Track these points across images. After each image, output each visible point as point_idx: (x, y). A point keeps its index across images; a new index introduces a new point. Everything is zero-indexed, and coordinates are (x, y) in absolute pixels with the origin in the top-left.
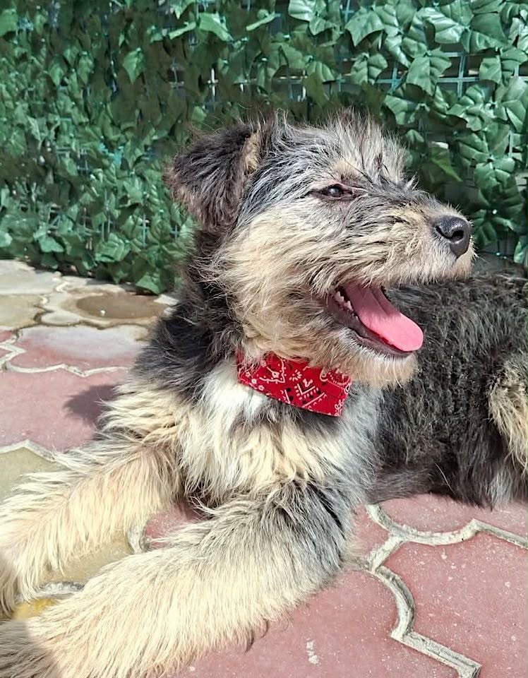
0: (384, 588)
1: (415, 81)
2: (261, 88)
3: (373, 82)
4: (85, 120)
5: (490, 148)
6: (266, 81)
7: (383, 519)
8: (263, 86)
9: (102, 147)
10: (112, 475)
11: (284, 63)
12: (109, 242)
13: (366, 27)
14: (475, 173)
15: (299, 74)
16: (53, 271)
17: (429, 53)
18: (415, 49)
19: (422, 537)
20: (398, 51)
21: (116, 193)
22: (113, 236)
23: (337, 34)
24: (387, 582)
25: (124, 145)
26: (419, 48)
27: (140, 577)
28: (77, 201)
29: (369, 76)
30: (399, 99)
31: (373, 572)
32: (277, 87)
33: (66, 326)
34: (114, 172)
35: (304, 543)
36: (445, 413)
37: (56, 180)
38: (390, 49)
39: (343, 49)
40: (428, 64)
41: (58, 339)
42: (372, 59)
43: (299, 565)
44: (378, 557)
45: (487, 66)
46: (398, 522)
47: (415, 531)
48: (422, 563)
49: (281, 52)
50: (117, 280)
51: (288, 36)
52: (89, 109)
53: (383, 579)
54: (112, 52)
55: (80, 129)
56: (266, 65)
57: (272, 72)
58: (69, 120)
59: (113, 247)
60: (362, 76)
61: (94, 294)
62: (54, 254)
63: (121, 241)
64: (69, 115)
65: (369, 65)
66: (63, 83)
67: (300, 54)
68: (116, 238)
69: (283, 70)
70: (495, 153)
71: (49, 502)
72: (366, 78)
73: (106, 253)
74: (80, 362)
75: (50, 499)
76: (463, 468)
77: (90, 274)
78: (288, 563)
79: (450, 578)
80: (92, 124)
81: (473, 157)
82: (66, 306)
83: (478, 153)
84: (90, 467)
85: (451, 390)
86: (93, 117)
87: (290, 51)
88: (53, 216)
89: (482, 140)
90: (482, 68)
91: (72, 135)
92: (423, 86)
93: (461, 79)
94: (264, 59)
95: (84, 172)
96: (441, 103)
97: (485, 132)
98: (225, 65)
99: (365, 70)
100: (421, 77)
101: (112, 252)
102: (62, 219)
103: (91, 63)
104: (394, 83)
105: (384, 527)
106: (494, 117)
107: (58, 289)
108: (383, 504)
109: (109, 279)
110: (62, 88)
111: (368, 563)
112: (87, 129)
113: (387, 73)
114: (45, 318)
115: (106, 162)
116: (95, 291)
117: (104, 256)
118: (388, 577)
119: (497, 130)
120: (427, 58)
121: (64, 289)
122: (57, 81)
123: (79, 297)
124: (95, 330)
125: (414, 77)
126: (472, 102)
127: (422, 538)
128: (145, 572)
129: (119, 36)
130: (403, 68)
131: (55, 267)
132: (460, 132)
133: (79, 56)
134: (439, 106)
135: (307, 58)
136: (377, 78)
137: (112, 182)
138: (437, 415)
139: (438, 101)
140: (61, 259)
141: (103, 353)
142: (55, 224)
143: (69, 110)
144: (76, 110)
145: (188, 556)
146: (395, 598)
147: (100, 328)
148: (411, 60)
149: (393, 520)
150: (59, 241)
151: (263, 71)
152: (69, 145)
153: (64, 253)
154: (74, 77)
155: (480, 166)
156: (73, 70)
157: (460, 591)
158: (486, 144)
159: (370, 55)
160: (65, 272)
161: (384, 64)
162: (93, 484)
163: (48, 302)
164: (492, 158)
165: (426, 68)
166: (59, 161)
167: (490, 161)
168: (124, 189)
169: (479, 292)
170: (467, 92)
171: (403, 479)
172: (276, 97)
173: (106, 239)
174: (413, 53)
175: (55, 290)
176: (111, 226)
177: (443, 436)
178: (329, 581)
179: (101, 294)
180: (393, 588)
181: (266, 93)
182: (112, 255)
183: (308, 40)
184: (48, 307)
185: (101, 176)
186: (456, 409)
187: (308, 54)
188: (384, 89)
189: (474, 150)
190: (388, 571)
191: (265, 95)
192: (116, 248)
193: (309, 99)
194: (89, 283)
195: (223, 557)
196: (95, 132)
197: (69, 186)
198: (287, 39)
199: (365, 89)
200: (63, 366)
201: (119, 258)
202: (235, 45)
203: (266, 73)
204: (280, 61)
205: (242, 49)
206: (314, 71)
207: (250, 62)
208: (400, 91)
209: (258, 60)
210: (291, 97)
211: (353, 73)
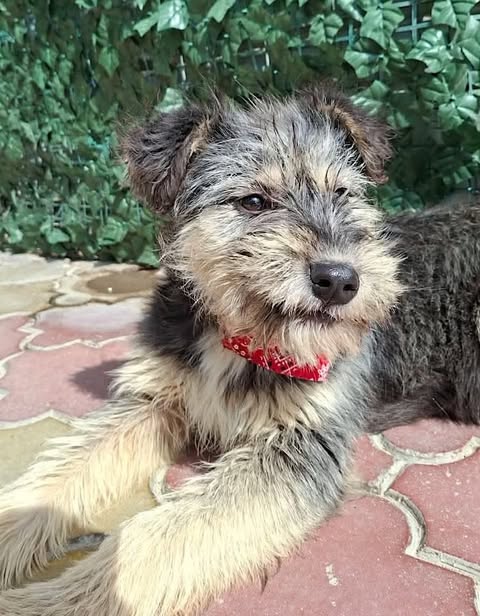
0: (394, 509)
1: (369, 35)
2: (226, 63)
3: (331, 41)
4: (72, 117)
5: (451, 88)
6: (232, 57)
7: (387, 446)
8: (228, 61)
9: (90, 141)
10: (126, 435)
11: (246, 36)
12: (109, 226)
14: (439, 114)
15: (261, 45)
16: (60, 258)
17: (381, 6)
18: (367, 2)
19: (425, 458)
20: (351, 9)
21: (109, 182)
22: (111, 220)
24: (397, 504)
25: (109, 135)
28: (75, 192)
29: (327, 36)
30: (356, 53)
31: (382, 495)
32: (242, 61)
33: (79, 305)
34: (104, 161)
36: (438, 344)
37: (55, 175)
38: (344, 7)
40: (381, 17)
41: (72, 317)
42: (328, 20)
44: (385, 482)
45: (439, 10)
46: (401, 447)
47: (418, 453)
48: (428, 482)
49: (241, 25)
50: (119, 260)
51: (245, 11)
52: (74, 107)
53: (392, 501)
54: (87, 51)
55: (69, 127)
56: (229, 41)
57: (236, 47)
58: (58, 120)
59: (113, 229)
60: (320, 37)
61: (101, 275)
62: (61, 244)
63: (119, 224)
64: (57, 116)
65: (325, 26)
66: (48, 87)
67: (257, 26)
68: (114, 221)
69: (245, 45)
70: (455, 93)
71: (71, 466)
72: (324, 39)
73: (108, 236)
74: (94, 335)
75: (70, 463)
77: (96, 257)
79: (457, 494)
80: (78, 120)
81: (435, 99)
82: (77, 288)
83: (439, 94)
84: (106, 430)
85: (441, 321)
86: (78, 115)
87: (250, 24)
88: (56, 209)
89: (442, 81)
90: (434, 12)
91: (62, 133)
92: (376, 39)
93: (414, 26)
94: (226, 36)
95: (78, 165)
96: (396, 53)
97: (444, 74)
98: (190, 47)
99: (322, 32)
100: (375, 30)
101: (111, 235)
102: (64, 210)
103: (70, 64)
104: (350, 37)
105: (387, 453)
106: (451, 58)
107: (69, 273)
108: (384, 433)
109: (112, 259)
110: (48, 91)
111: (376, 488)
112: (76, 126)
113: (343, 31)
114: (59, 301)
115: (95, 154)
116: (102, 272)
117: (105, 239)
118: (397, 499)
119: (454, 71)
120: (379, 11)
121: (74, 273)
122: (42, 85)
123: (88, 279)
124: (104, 306)
125: (367, 29)
126: (427, 45)
127: (427, 460)
128: (155, 526)
129: (91, 36)
130: (358, 25)
131: (64, 254)
132: (420, 77)
133: (58, 60)
134: (396, 56)
135: (266, 29)
136: (335, 37)
137: (104, 171)
138: (431, 348)
139: (394, 52)
140: (68, 247)
141: (114, 325)
142: (60, 216)
143: (57, 111)
144: (63, 110)
146: (405, 518)
147: (108, 303)
148: (363, 13)
149: (396, 446)
150: (64, 230)
151: (226, 48)
152: (61, 143)
153: (70, 242)
154: (56, 80)
155: (442, 107)
156: (55, 73)
157: (467, 505)
158: (446, 85)
159: (326, 15)
160: (74, 258)
161: (339, 22)
162: (109, 445)
163: (61, 286)
164: (453, 97)
165: (379, 22)
166: (54, 159)
167: (451, 100)
168: (114, 177)
170: (422, 37)
171: (401, 409)
172: (241, 70)
173: (106, 223)
174: (366, 6)
175: (66, 276)
176: (109, 212)
177: (438, 367)
179: (107, 274)
180: (403, 508)
181: (233, 68)
182: (113, 237)
183: (264, 11)
184: (61, 291)
185: (93, 166)
186: (449, 340)
187: (266, 25)
188: (343, 46)
189: (435, 93)
190: (396, 493)
191: (231, 70)
192: (116, 230)
193: (274, 66)
194: (96, 266)
195: (228, 504)
196: (83, 128)
197: (66, 181)
198: (245, 14)
199: (324, 49)
200: (78, 341)
201: (119, 239)
202: (198, 27)
203: (230, 49)
204: (241, 35)
205: (205, 30)
206: (274, 40)
207: (214, 40)
208: (358, 45)
209: (220, 36)
210: (256, 68)
211: (311, 36)
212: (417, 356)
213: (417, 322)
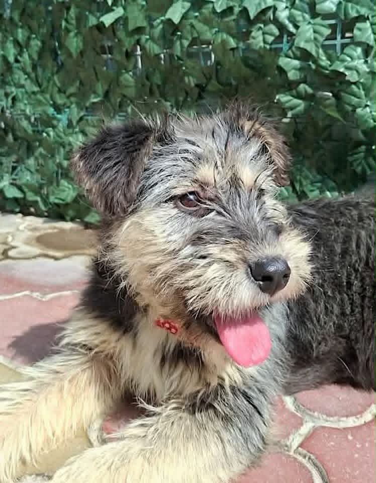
0: (302, 466)
1: (302, 45)
2: (177, 56)
3: (268, 47)
4: (36, 89)
5: (366, 95)
6: (182, 50)
7: (298, 408)
8: (179, 54)
9: (51, 111)
10: (70, 381)
11: (196, 35)
12: (61, 188)
13: (260, 4)
14: (356, 116)
15: (209, 43)
16: (16, 213)
17: (312, 21)
18: (300, 18)
19: (331, 421)
20: (287, 22)
21: (64, 147)
22: (64, 183)
23: (237, 10)
24: (305, 461)
25: (69, 107)
26: (304, 17)
27: (98, 466)
28: (33, 154)
29: (265, 42)
30: (289, 59)
31: (292, 453)
32: (190, 55)
33: (28, 258)
34: (62, 130)
35: (232, 431)
36: (343, 314)
37: (15, 139)
38: (280, 20)
39: (242, 22)
40: (312, 31)
41: (22, 269)
42: (267, 29)
43: (229, 449)
44: (295, 441)
45: (360, 29)
46: (310, 410)
47: (325, 416)
48: (332, 443)
49: (192, 26)
50: (68, 218)
51: (197, 14)
52: (40, 81)
53: (300, 458)
54: (56, 34)
55: (33, 96)
56: (181, 38)
57: (186, 43)
58: (23, 90)
59: (64, 191)
60: (259, 42)
61: (50, 231)
62: (16, 200)
63: (70, 186)
64: (23, 86)
65: (264, 33)
66: (17, 61)
67: (206, 28)
68: (66, 184)
69: (194, 42)
70: (371, 100)
71: (21, 406)
72: (262, 44)
73: (58, 197)
74: (42, 288)
75: (21, 403)
76: (361, 358)
77: (46, 214)
78: (220, 448)
79: (356, 455)
80: (42, 92)
81: (353, 103)
82: (27, 242)
83: (356, 100)
84: (52, 376)
85: (348, 295)
86: (42, 88)
87: (199, 26)
88: (14, 168)
89: (359, 89)
90: (356, 32)
91: (26, 102)
92: (308, 49)
93: (339, 41)
94: (179, 33)
95: (38, 131)
96: (324, 61)
97: (362, 83)
98: (147, 40)
99: (261, 38)
100: (307, 41)
101: (63, 196)
102: (21, 170)
103: (39, 43)
104: (285, 46)
105: (299, 415)
106: (368, 70)
107: (21, 227)
108: (296, 395)
109: (62, 218)
110: (16, 65)
111: (287, 446)
112: (39, 97)
113: (279, 39)
114: (11, 253)
115: (55, 122)
116: (50, 228)
117: (56, 198)
118: (305, 457)
119: (371, 81)
120: (310, 26)
121: (25, 228)
122: (11, 59)
123: (38, 234)
124: (52, 261)
125: (301, 41)
126: (349, 59)
127: (332, 423)
128: (103, 461)
129: (61, 21)
130: (291, 35)
131: (18, 210)
132: (341, 83)
133: (29, 38)
134: (323, 64)
135: (214, 31)
136: (271, 44)
137: (61, 138)
138: (337, 316)
139: (321, 60)
140: (22, 202)
141: (60, 280)
142: (16, 175)
143: (23, 82)
144: (29, 81)
145: (137, 446)
146: (311, 475)
147: (56, 259)
148: (297, 27)
149: (306, 409)
150: (20, 188)
151: (178, 43)
152: (24, 111)
153: (24, 198)
154: (26, 56)
155: (359, 110)
156: (25, 50)
157: (365, 466)
158: (363, 93)
159: (265, 26)
160: (26, 213)
161: (276, 32)
162: (55, 389)
163: (13, 239)
164: (369, 103)
165: (310, 34)
166: (17, 124)
167: (367, 106)
168: (70, 144)
169: (365, 215)
170: (345, 51)
171: (312, 373)
172: (190, 63)
173: (58, 185)
174: (298, 22)
175: (18, 230)
176: (62, 174)
177: (343, 333)
178: (255, 462)
179: (56, 231)
180: (309, 466)
181: (182, 60)
182: (62, 198)
183: (213, 16)
184: (13, 244)
185: (52, 133)
186: (352, 311)
187: (214, 28)
188: (277, 52)
189: (353, 98)
190: (305, 452)
191: (181, 62)
192: (66, 192)
193: (218, 63)
194: (45, 222)
195: (166, 446)
196: (45, 98)
197: (26, 143)
198: (196, 17)
199: (262, 53)
200: (27, 293)
201: (69, 200)
202: (155, 23)
203: (181, 44)
204: (192, 34)
205: (161, 26)
206: (219, 40)
207: (168, 36)
208: (290, 53)
209: (173, 34)
210: (202, 62)
211: (251, 41)
212: (325, 323)
213: (325, 293)
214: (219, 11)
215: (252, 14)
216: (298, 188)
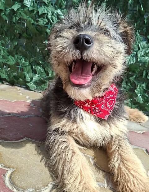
2: (13, 22)
3: (44, 25)
8: (15, 22)
13: (43, 11)
18: (54, 19)
20: (50, 19)
23: (35, 12)
26: (55, 19)
29: (43, 23)
30: (50, 30)
32: (18, 23)
39: (37, 16)
42: (44, 20)
49: (20, 13)
51: (22, 10)
56: (16, 16)
57: (18, 18)
65: (43, 21)
67: (25, 15)
69: (20, 19)
87: (23, 14)
94: (15, 15)
98: (3, 15)
99: (42, 22)
104: (49, 26)
113: (47, 24)
130: (51, 24)
135: (27, 17)
148: (53, 21)
151: (15, 18)
159: (44, 18)
161: (47, 21)
172: (17, 25)
183: (28, 12)
187: (28, 16)
191: (14, 24)
193: (27, 27)
198: (22, 11)
199: (42, 27)
202: (7, 10)
204: (20, 16)
205: (9, 11)
206: (29, 20)
207: (11, 15)
208: (50, 28)
209: (13, 14)
210: (22, 26)
211: (39, 22)
214: (30, 10)
215: (40, 13)
216: (46, 70)
